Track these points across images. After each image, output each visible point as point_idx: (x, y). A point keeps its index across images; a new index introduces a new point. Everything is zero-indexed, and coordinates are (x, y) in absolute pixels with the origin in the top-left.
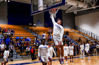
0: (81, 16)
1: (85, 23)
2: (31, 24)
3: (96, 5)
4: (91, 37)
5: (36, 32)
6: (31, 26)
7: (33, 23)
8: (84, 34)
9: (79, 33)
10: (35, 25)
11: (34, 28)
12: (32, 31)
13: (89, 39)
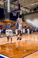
0: (27, 16)
1: (28, 19)
2: (3, 18)
3: (34, 11)
4: (31, 25)
5: (6, 22)
6: (3, 19)
7: (4, 18)
8: (27, 24)
9: (26, 23)
10: (5, 19)
11: (5, 20)
12: (4, 22)
13: (30, 26)
